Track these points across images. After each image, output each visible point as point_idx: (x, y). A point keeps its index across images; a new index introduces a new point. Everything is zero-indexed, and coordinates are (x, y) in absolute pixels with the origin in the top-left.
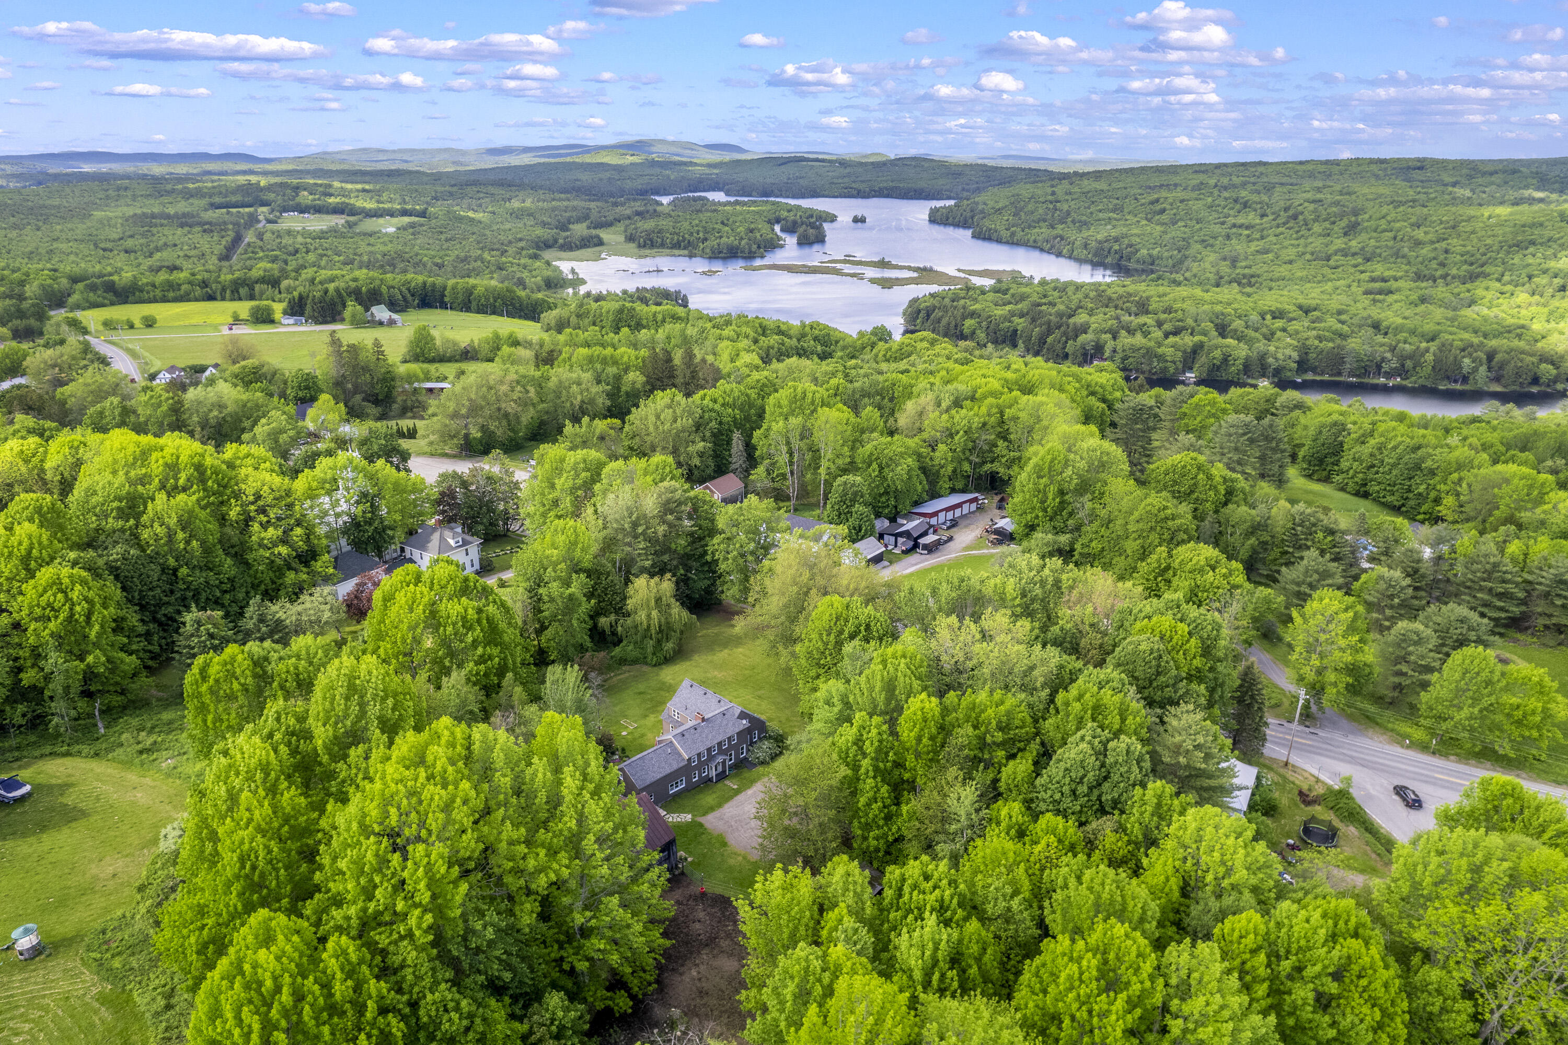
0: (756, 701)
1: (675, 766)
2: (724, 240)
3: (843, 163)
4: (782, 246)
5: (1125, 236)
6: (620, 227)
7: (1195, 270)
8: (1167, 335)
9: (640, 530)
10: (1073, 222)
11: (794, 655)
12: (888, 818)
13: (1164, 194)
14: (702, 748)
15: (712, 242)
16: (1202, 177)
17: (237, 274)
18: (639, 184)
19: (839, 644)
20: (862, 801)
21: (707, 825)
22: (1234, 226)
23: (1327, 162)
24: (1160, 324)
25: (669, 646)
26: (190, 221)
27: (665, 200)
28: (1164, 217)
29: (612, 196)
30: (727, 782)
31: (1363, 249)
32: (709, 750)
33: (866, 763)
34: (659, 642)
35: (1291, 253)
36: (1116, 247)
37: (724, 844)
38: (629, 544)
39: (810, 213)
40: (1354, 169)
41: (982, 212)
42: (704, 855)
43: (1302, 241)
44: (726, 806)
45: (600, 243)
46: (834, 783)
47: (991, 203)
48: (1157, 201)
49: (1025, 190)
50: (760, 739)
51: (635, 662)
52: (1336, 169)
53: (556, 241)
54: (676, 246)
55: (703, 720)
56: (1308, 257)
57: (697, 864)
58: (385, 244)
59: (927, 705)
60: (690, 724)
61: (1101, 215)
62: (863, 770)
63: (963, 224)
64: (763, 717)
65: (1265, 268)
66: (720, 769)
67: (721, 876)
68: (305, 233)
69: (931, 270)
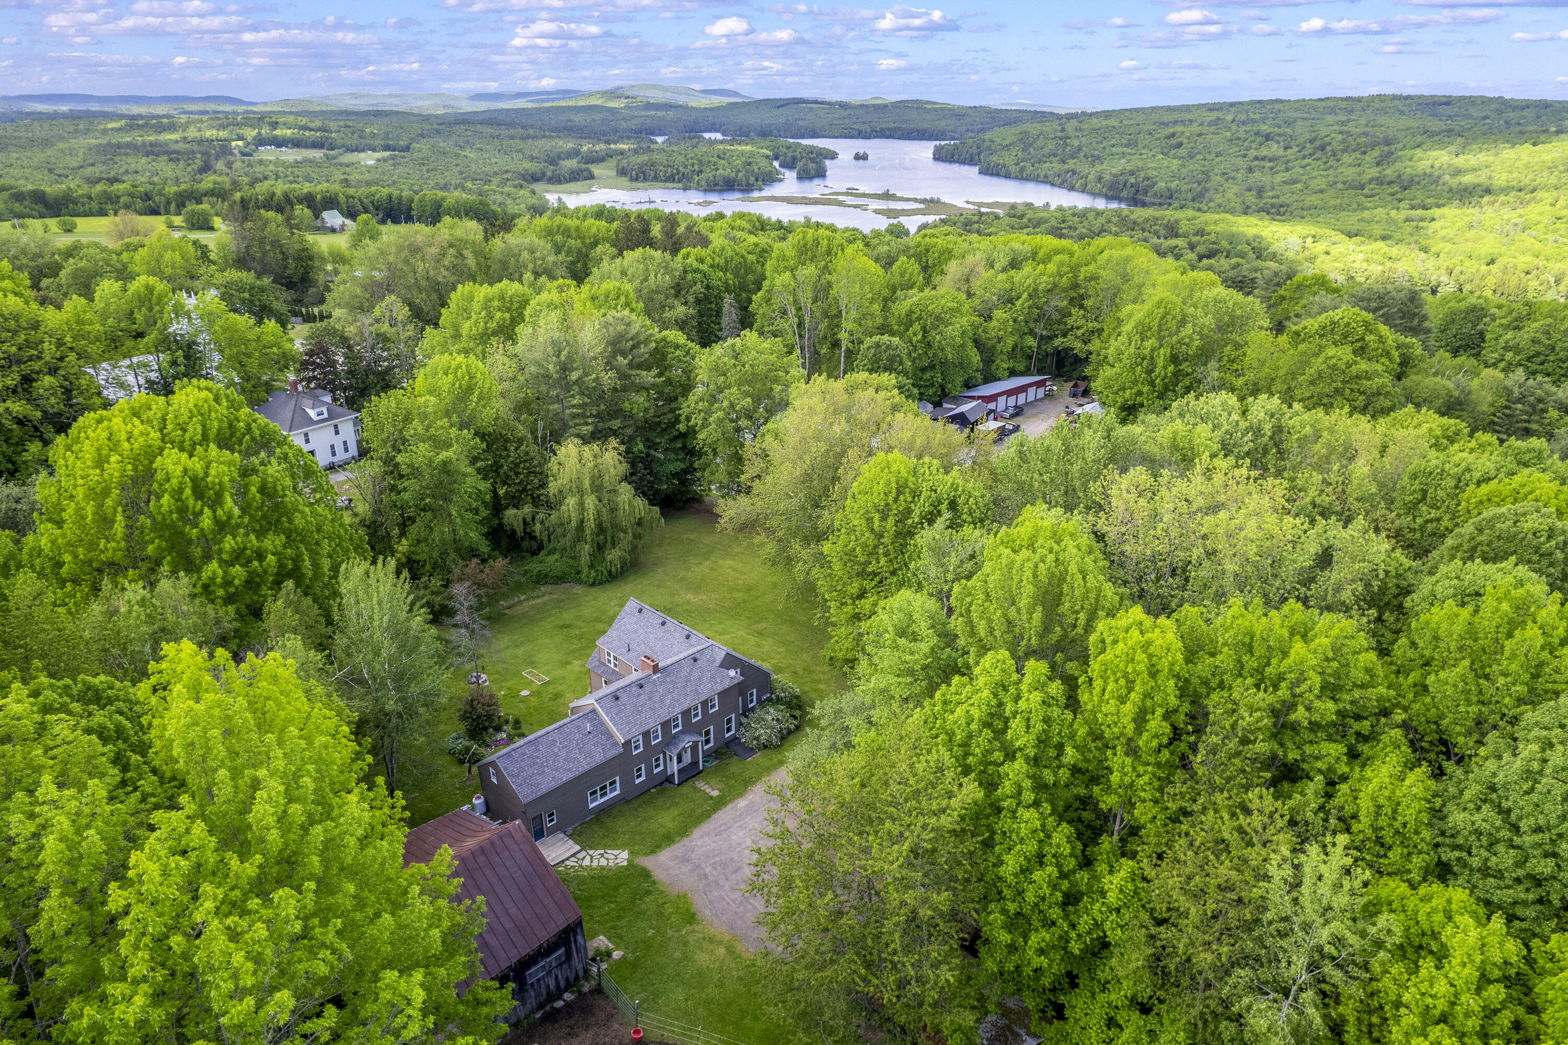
0: (753, 640)
1: (599, 757)
2: (720, 172)
3: (843, 106)
4: (781, 180)
5: (1140, 169)
6: (612, 162)
7: (1219, 201)
8: (1200, 258)
9: (574, 376)
10: (1086, 156)
11: (822, 560)
12: (1071, 900)
13: (1179, 129)
14: (653, 723)
15: (708, 174)
16: (1216, 114)
17: (183, 187)
18: (633, 124)
19: (905, 534)
20: (1011, 864)
21: (658, 874)
22: (1256, 158)
23: (1348, 99)
24: (1192, 247)
25: (614, 555)
26: (156, 149)
27: (660, 139)
28: (1182, 152)
29: (605, 134)
30: (701, 784)
31: (1399, 177)
32: (666, 725)
33: (1017, 769)
34: (600, 548)
35: (1321, 183)
36: (1132, 180)
37: (691, 918)
38: (558, 400)
39: (811, 150)
40: (1377, 105)
41: (989, 148)
42: (648, 945)
43: (1331, 172)
44: (697, 832)
45: (591, 177)
46: (946, 821)
47: (998, 140)
48: (1173, 135)
49: (1033, 128)
50: (760, 703)
51: (559, 579)
52: (1358, 106)
53: (544, 174)
54: (671, 179)
55: (656, 669)
56: (1340, 186)
57: (630, 966)
58: (362, 173)
59: (1154, 635)
60: (634, 676)
61: (1114, 150)
62: (1007, 787)
63: (970, 161)
64: (766, 666)
65: (1295, 197)
66: (687, 758)
67: (679, 994)
68: (277, 163)
69: (939, 201)
